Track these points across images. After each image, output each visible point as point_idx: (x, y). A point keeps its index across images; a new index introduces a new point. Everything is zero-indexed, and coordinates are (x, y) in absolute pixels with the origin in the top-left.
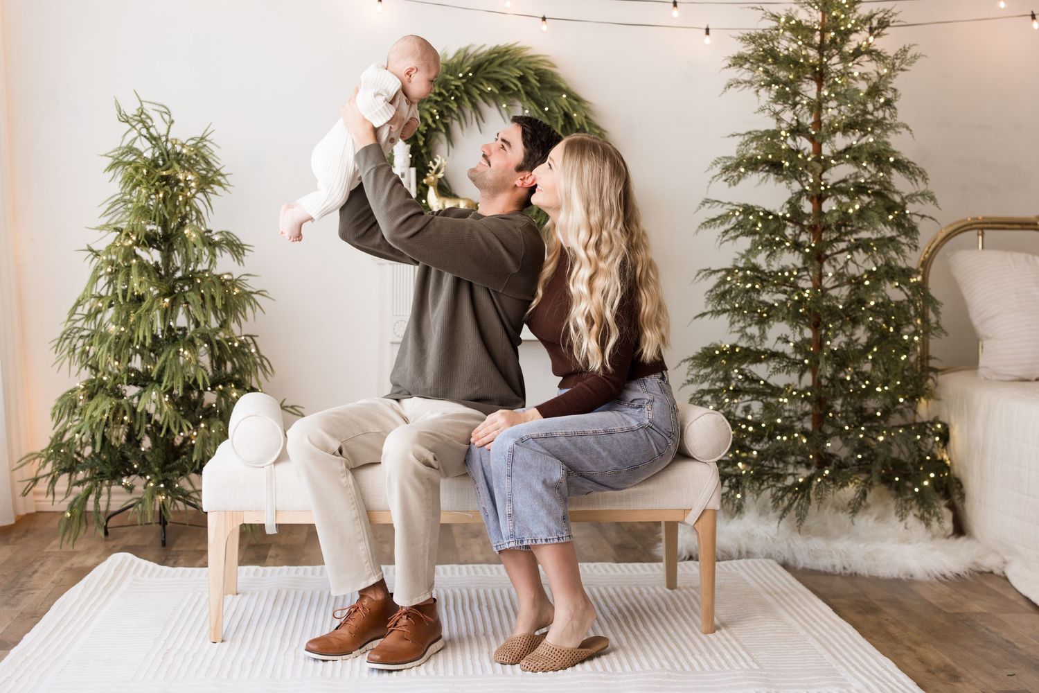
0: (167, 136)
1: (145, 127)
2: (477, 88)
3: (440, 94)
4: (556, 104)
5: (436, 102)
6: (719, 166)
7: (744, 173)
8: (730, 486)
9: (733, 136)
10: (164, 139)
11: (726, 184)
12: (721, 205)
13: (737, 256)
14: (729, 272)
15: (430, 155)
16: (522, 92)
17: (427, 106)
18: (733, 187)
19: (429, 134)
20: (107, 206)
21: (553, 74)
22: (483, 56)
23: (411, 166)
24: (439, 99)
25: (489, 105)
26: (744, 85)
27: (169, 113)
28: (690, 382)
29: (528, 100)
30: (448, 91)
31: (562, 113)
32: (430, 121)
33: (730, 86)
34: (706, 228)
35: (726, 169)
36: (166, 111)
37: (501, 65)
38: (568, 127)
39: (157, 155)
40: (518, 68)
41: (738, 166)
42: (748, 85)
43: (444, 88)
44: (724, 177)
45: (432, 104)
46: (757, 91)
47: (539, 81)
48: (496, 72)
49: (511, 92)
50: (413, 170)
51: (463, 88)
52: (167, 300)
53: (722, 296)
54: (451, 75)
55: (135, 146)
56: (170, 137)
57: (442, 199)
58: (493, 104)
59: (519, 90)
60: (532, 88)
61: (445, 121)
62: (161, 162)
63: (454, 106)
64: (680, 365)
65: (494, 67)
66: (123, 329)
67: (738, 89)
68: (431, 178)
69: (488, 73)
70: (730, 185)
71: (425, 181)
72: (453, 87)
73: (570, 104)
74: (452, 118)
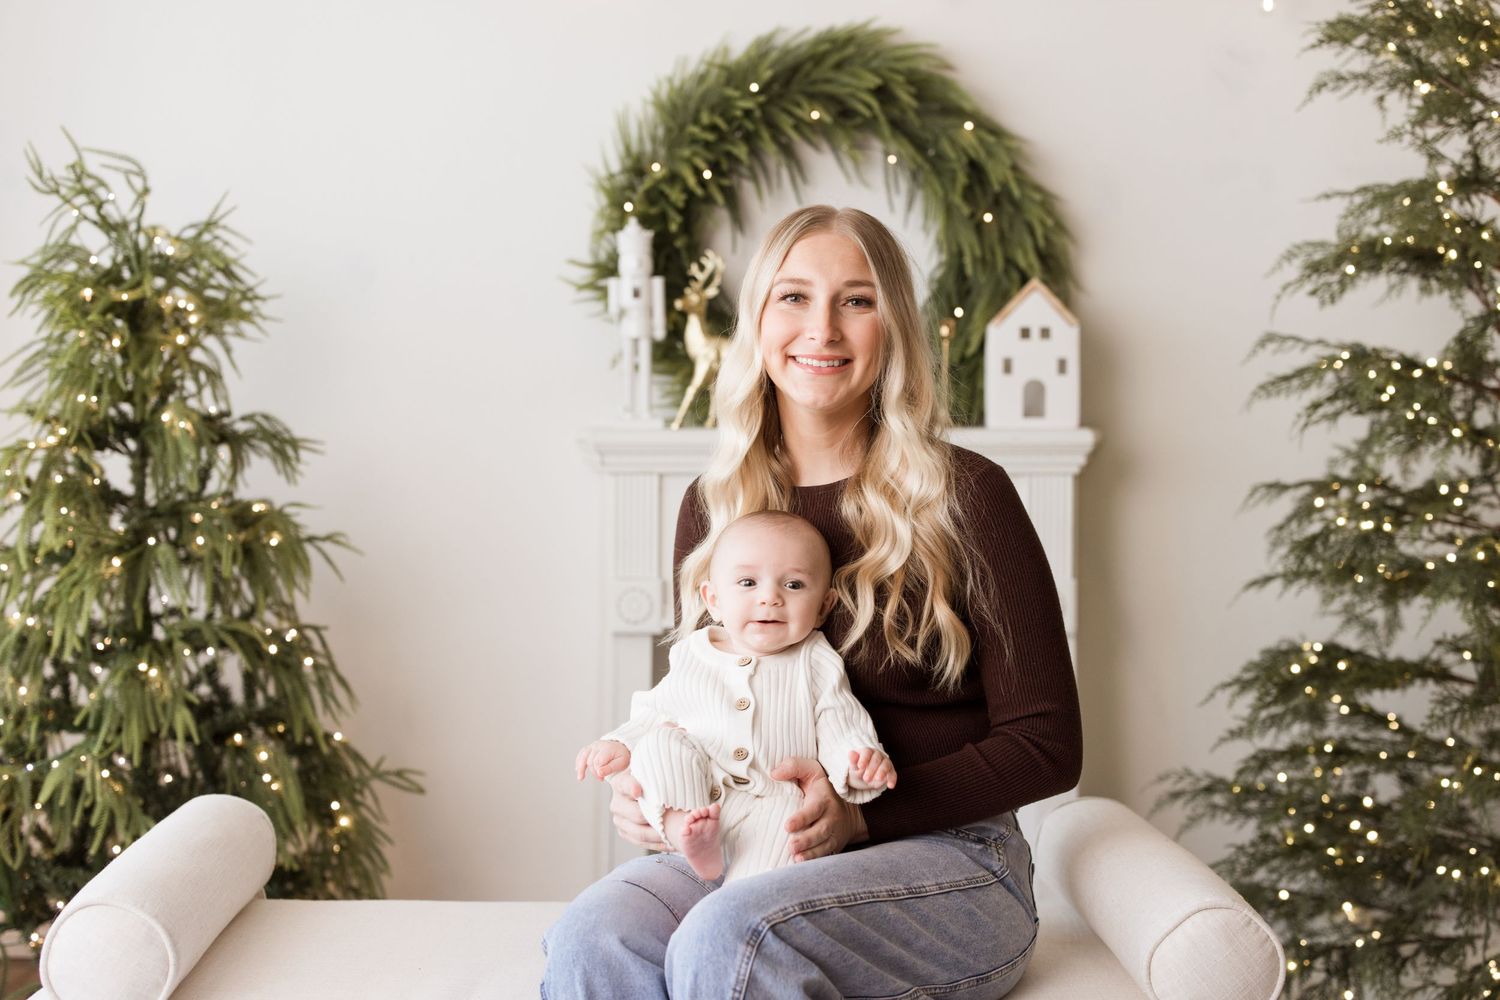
0: (139, 219)
1: (92, 202)
2: (791, 114)
3: (713, 128)
4: (953, 143)
5: (707, 145)
6: (1298, 263)
7: (1353, 278)
8: (1328, 971)
9: (1327, 196)
10: (133, 227)
11: (1315, 301)
12: (1301, 345)
13: (1337, 454)
14: (1322, 488)
15: (695, 252)
16: (882, 119)
17: (686, 152)
18: (1329, 309)
19: (693, 211)
20: (17, 363)
21: (947, 84)
22: (804, 49)
23: (656, 272)
24: (710, 137)
25: (816, 147)
26: (1352, 84)
27: (141, 174)
28: (1235, 734)
29: (894, 135)
30: (729, 121)
31: (964, 160)
32: (692, 181)
33: (1320, 87)
34: (1269, 394)
35: (1315, 268)
36: (134, 168)
37: (839, 66)
38: (978, 190)
39: (120, 258)
40: (876, 72)
41: (1341, 258)
42: (1362, 82)
43: (722, 115)
44: (1309, 286)
45: (698, 149)
46: (1381, 99)
47: (918, 97)
48: (828, 81)
49: (858, 120)
50: (658, 283)
51: (758, 114)
52: (117, 562)
53: (1308, 546)
54: (737, 88)
55: (74, 240)
56: (146, 222)
57: (716, 341)
58: (825, 146)
59: (875, 118)
60: (903, 111)
61: (725, 182)
62: (126, 274)
63: (741, 151)
64: (1212, 695)
65: (824, 71)
66: (31, 622)
67: (1338, 94)
68: (693, 297)
69: (814, 82)
70: (1323, 303)
71: (679, 304)
72: (738, 113)
73: (981, 141)
74: (741, 176)
